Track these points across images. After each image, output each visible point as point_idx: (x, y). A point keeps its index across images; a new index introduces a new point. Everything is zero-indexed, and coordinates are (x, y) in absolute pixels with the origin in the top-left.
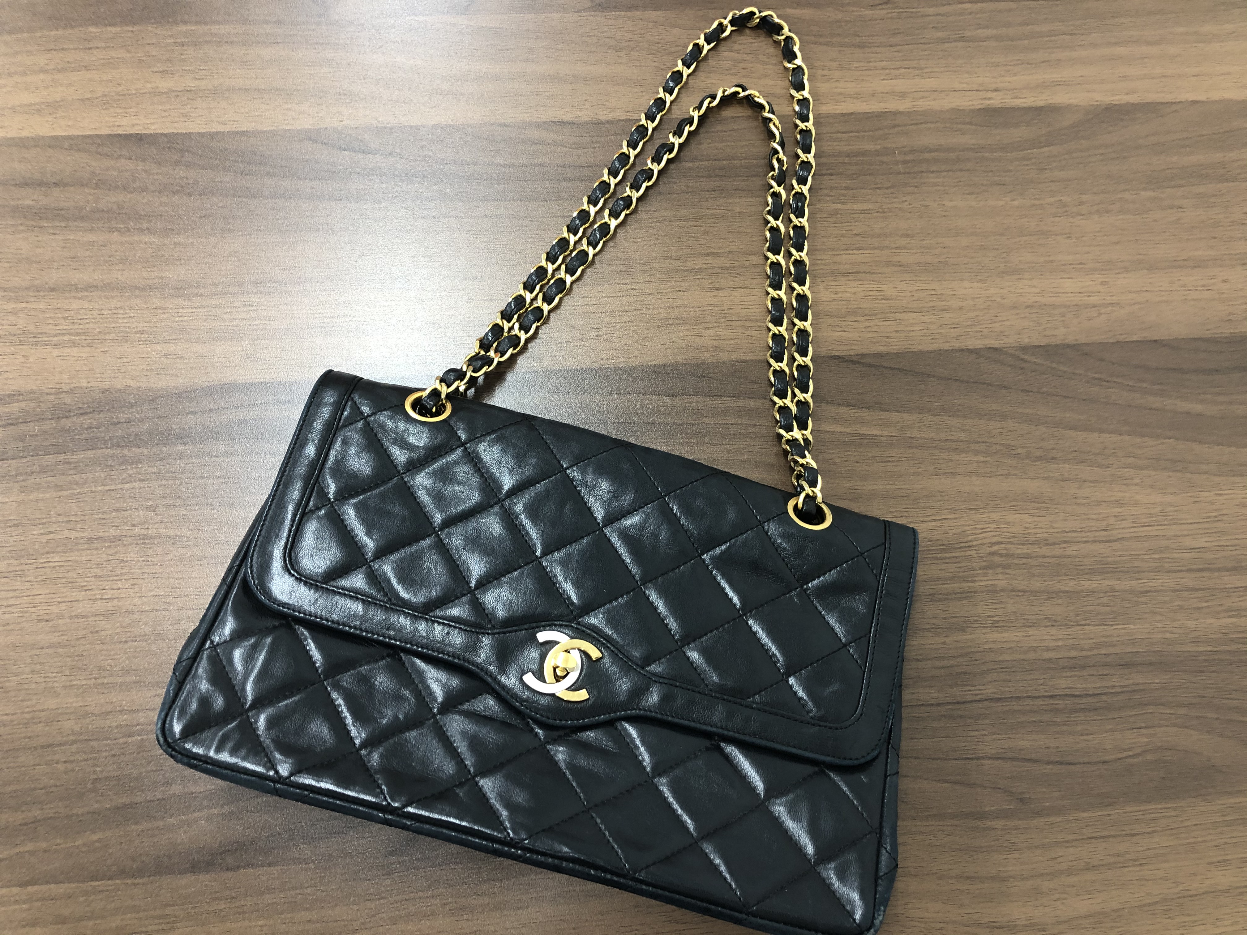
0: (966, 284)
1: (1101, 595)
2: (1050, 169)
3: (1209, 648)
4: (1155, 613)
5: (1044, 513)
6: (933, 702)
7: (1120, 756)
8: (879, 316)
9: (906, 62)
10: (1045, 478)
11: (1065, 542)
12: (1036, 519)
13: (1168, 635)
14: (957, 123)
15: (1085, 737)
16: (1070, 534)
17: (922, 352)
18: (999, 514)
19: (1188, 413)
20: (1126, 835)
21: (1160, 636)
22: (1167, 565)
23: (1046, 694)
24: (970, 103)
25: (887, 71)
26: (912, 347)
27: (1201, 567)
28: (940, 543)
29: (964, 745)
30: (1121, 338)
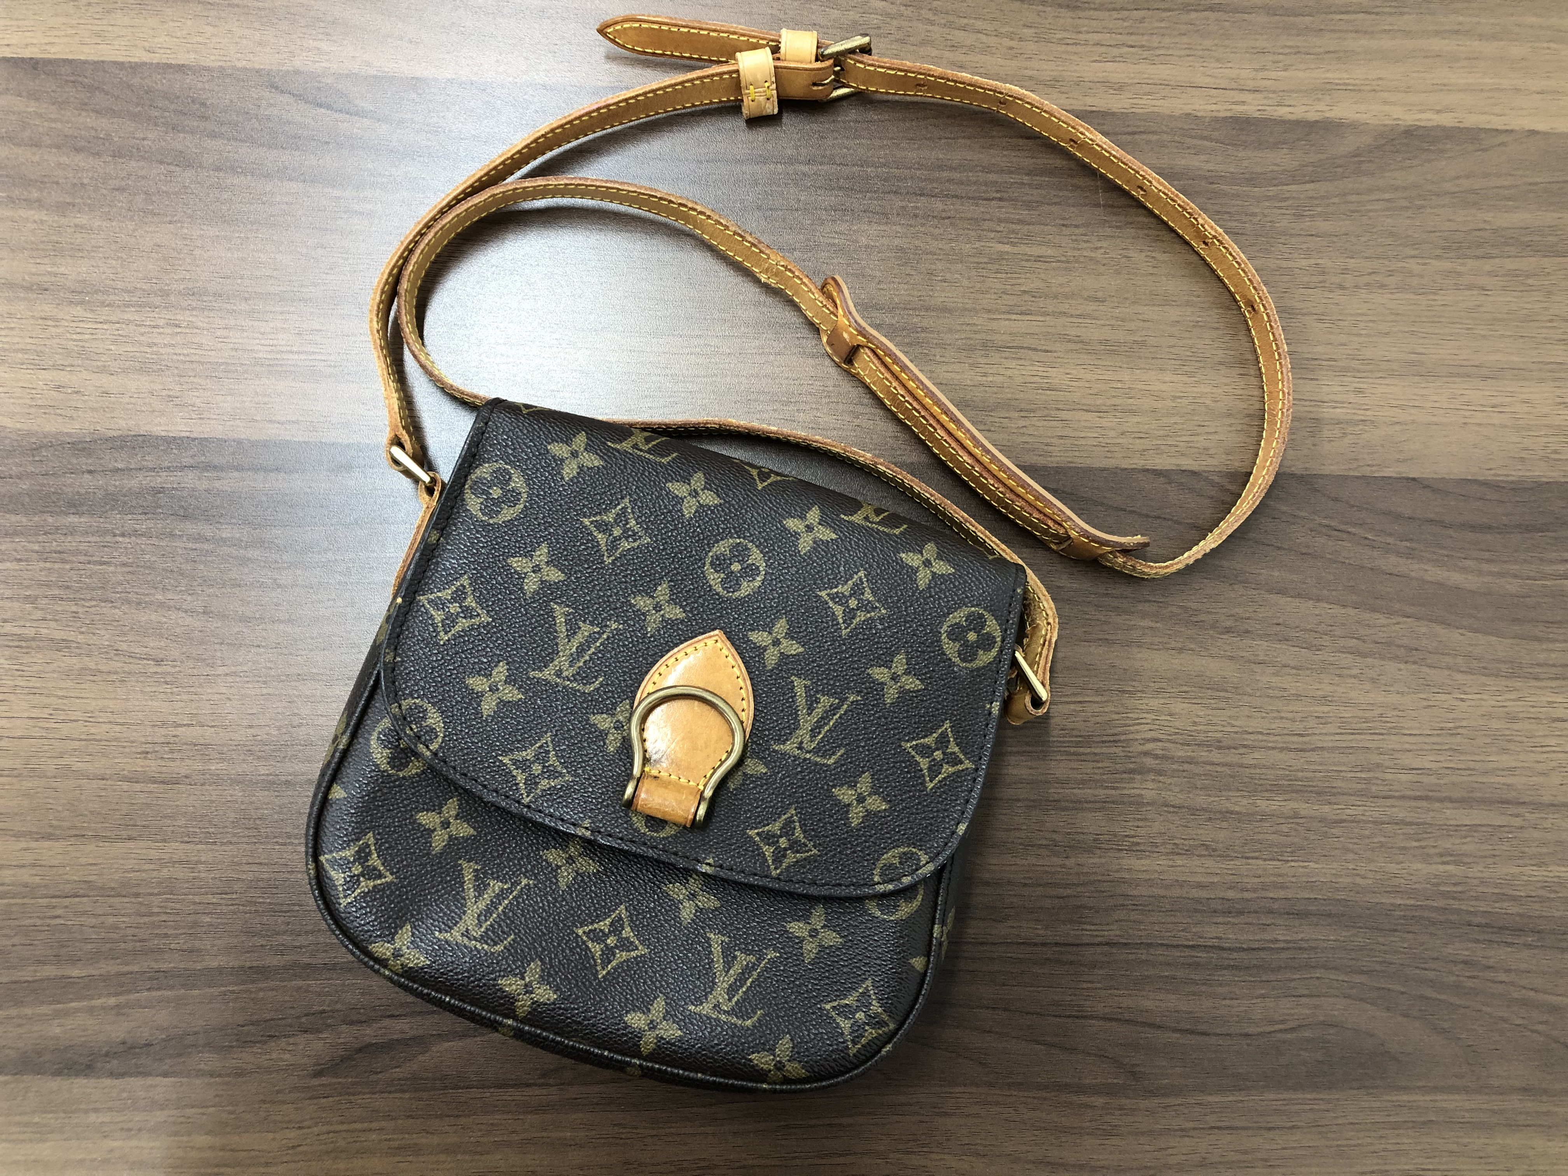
0: (1168, 377)
1: (1282, 821)
2: (1312, 216)
3: (1412, 902)
4: (1348, 850)
5: (1222, 705)
6: (1038, 940)
7: (1269, 1029)
8: (1039, 414)
9: (1133, 37)
10: (1231, 658)
11: (1245, 746)
12: (1210, 712)
13: (1358, 880)
14: (1192, 137)
15: (1228, 1002)
16: (1252, 737)
17: (1090, 470)
18: (1162, 701)
19: (1440, 584)
20: (1260, 1128)
21: (1349, 880)
22: (1374, 788)
23: (1186, 943)
24: (1214, 107)
25: (1103, 49)
26: (1079, 460)
27: (1418, 794)
28: (1075, 733)
29: (1069, 998)
30: (1367, 471)
